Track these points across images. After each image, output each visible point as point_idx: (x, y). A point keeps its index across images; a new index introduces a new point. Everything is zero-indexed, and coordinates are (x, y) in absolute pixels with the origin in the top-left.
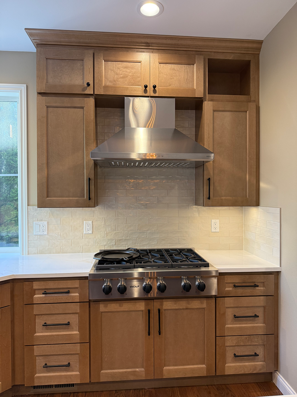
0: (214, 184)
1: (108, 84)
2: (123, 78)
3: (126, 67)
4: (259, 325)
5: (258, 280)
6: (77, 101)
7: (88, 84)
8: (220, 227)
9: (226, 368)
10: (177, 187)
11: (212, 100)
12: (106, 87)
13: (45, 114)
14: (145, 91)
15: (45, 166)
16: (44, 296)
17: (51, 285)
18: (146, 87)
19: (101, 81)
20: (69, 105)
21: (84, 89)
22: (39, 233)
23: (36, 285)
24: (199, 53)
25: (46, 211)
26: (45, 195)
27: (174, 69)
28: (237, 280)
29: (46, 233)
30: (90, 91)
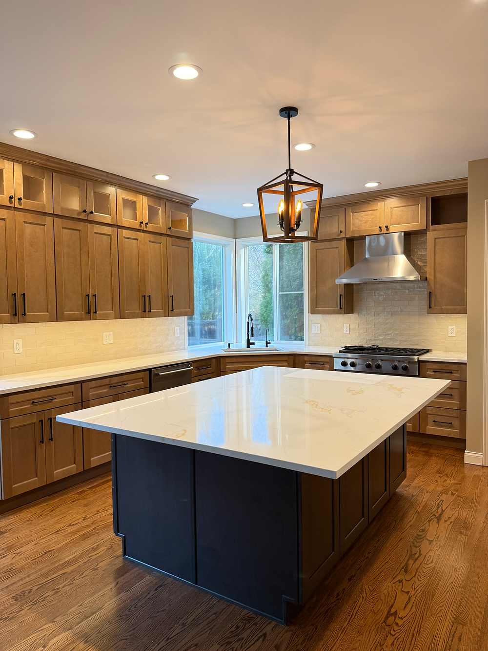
0: (435, 296)
1: (355, 229)
2: (365, 223)
3: (367, 215)
4: (455, 402)
5: (453, 367)
6: (334, 244)
7: (341, 232)
8: (456, 333)
9: (427, 429)
10: (417, 298)
11: (435, 230)
12: (353, 231)
13: (315, 254)
14: (381, 230)
15: (315, 288)
16: (310, 365)
17: (314, 359)
18: (380, 228)
19: (349, 227)
20: (329, 247)
21: (339, 235)
22: (315, 332)
23: (306, 358)
24: (422, 195)
25: (318, 317)
26: (315, 307)
27: (403, 210)
28: (436, 366)
29: (319, 332)
30: (342, 236)
